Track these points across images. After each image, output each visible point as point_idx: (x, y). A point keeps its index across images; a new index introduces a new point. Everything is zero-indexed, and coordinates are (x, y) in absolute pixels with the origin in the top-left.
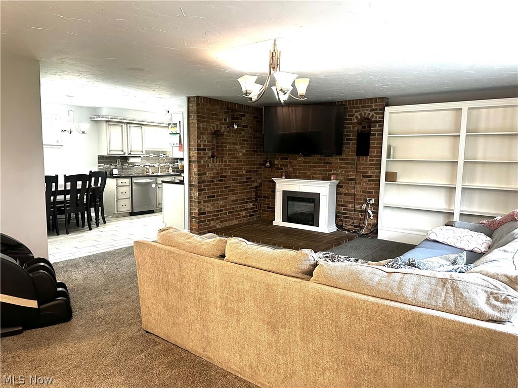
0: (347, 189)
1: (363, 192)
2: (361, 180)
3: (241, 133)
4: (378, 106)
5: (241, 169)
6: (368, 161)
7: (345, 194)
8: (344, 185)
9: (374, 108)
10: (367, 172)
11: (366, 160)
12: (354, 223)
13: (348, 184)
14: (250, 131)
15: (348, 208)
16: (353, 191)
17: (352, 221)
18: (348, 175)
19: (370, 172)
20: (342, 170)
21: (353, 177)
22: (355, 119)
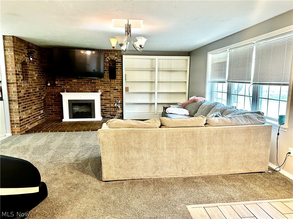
0: (106, 97)
1: (114, 97)
2: (113, 91)
3: (34, 63)
4: (119, 54)
5: (36, 87)
6: (116, 82)
7: (105, 99)
8: (104, 95)
9: (116, 55)
10: (115, 88)
11: (115, 81)
12: (110, 114)
13: (106, 94)
14: (38, 62)
15: (107, 106)
16: (109, 98)
17: (109, 113)
18: (106, 89)
19: (117, 87)
20: (102, 87)
21: (109, 90)
22: (107, 59)
